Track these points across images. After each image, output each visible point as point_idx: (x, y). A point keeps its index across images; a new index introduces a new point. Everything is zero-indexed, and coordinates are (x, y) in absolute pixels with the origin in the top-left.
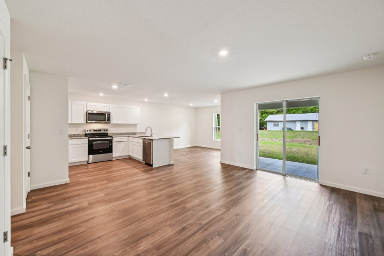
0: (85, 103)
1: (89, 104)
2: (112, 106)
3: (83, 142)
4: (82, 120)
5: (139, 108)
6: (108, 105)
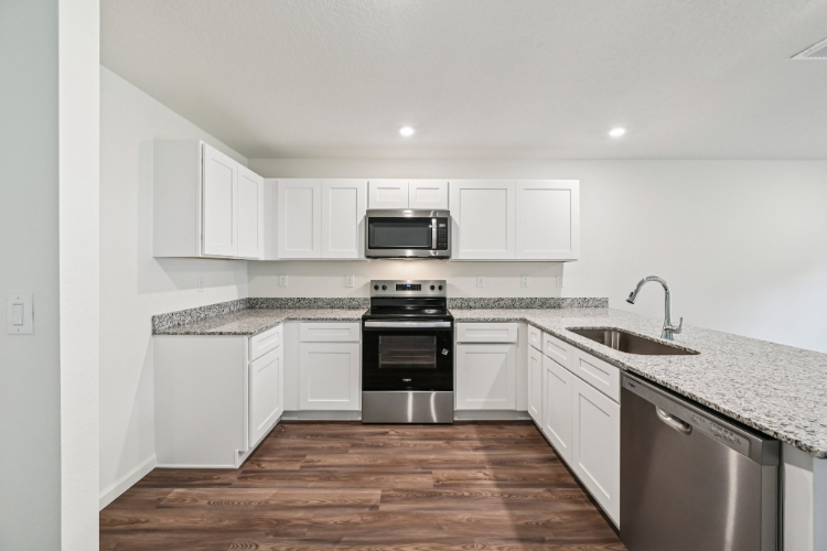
0: (361, 183)
1: (376, 182)
2: (455, 184)
3: (344, 336)
4: (351, 244)
5: (575, 184)
6: (441, 183)
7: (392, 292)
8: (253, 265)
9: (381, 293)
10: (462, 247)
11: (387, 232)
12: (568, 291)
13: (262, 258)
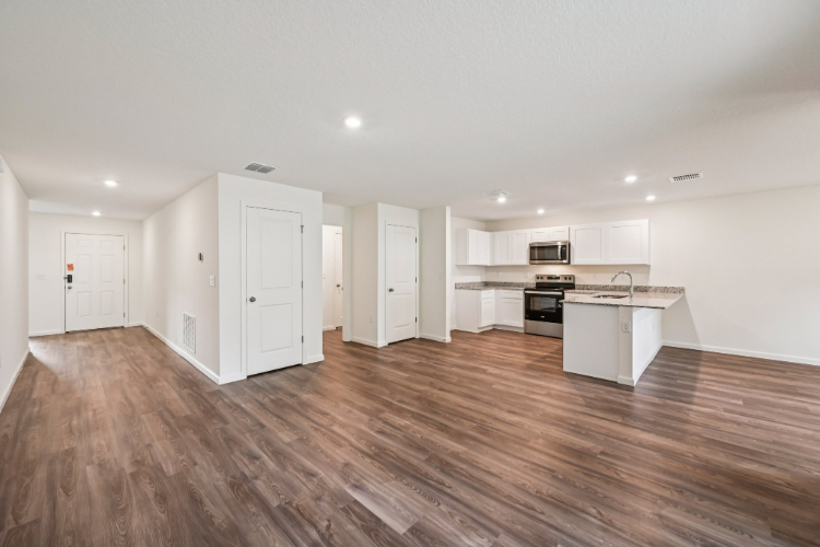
1: (534, 230)
2: (573, 227)
3: (517, 296)
4: (523, 258)
5: (645, 222)
6: (565, 228)
7: (545, 280)
8: (487, 268)
9: (540, 281)
10: (576, 258)
11: (541, 253)
12: (653, 282)
13: (489, 264)
